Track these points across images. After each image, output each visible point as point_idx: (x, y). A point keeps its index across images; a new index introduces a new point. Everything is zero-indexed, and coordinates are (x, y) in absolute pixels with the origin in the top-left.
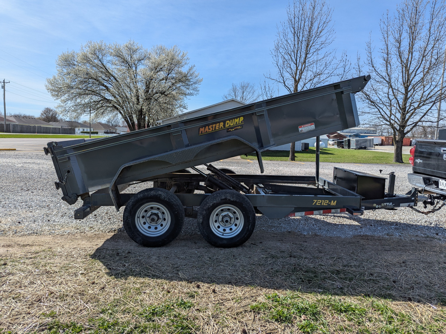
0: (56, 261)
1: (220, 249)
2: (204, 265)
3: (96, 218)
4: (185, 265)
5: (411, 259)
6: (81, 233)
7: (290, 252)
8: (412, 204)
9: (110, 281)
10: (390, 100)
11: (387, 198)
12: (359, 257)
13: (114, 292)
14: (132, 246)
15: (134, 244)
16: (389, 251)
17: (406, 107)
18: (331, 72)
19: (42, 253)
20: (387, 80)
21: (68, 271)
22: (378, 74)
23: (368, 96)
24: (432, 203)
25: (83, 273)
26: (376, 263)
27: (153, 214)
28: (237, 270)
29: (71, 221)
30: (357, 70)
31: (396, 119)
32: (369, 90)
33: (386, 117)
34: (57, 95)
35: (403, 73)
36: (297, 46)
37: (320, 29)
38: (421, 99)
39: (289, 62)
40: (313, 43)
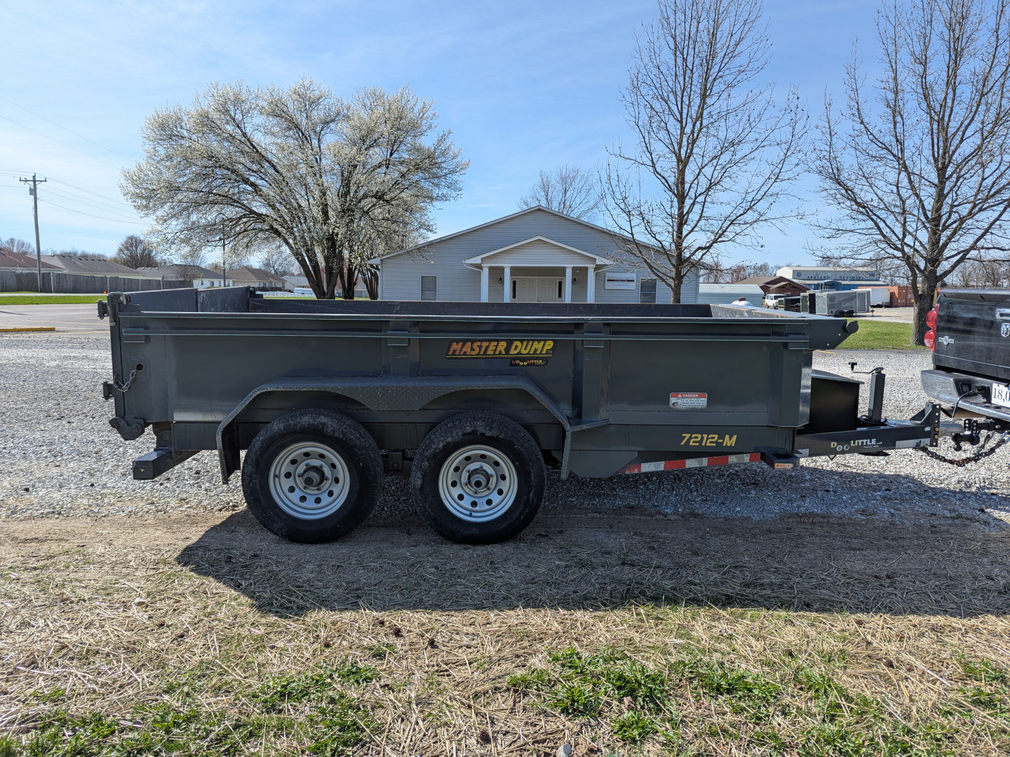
0: (88, 576)
1: (463, 546)
2: (420, 585)
3: (198, 478)
4: (376, 585)
5: (908, 569)
6: (157, 511)
7: (624, 554)
8: (927, 441)
9: (202, 620)
10: (901, 199)
11: (865, 429)
12: (785, 564)
13: (204, 645)
14: (265, 542)
15: (271, 536)
16: (859, 550)
17: (940, 216)
18: (764, 136)
19: (62, 558)
20: (895, 152)
21: (110, 598)
22: (874, 140)
23: (851, 190)
24: (973, 440)
25: (143, 603)
26: (823, 579)
27: (310, 468)
28: (493, 596)
29: (141, 485)
30: (824, 130)
31: (917, 244)
32: (853, 177)
33: (894, 239)
34: (147, 207)
35: (932, 135)
36: (681, 79)
37: (736, 37)
38: (976, 196)
39: (663, 117)
40: (719, 71)
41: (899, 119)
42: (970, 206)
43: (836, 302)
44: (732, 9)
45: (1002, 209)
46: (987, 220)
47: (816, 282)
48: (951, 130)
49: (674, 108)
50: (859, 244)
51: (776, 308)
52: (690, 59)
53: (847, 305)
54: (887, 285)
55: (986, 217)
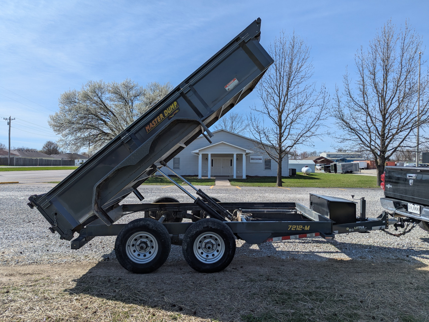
5: (379, 280)
8: (384, 227)
10: (368, 127)
11: (360, 222)
16: (360, 273)
17: (385, 134)
18: (312, 102)
20: (365, 109)
22: (356, 104)
23: (348, 124)
24: (402, 226)
26: (347, 285)
30: (336, 100)
31: (376, 145)
32: (349, 118)
33: (367, 143)
35: (379, 102)
36: (279, 80)
37: (300, 65)
38: (398, 125)
39: (272, 95)
40: (294, 78)
41: (365, 96)
42: (396, 130)
43: (345, 167)
44: (298, 55)
45: (409, 131)
46: (403, 135)
47: (336, 159)
48: (387, 100)
49: (276, 91)
50: (353, 145)
51: (320, 170)
52: (282, 73)
53: (349, 168)
54: (365, 160)
55: (403, 134)
